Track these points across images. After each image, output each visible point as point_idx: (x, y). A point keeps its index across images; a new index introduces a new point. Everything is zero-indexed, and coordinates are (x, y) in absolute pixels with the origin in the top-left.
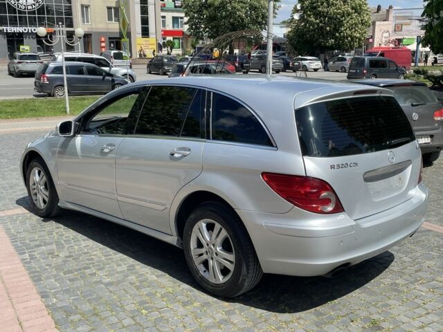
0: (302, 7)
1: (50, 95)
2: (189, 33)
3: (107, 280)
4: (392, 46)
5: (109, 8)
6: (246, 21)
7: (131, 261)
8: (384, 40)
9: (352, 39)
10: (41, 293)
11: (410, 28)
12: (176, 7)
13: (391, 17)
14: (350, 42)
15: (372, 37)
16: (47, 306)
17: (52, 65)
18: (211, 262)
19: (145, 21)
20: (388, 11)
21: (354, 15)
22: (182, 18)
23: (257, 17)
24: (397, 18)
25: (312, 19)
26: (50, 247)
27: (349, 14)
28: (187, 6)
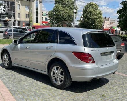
0: (83, 16)
1: (7, 38)
2: (50, 22)
3: (26, 84)
4: (109, 28)
5: (26, 14)
6: (67, 19)
7: (33, 80)
8: (107, 27)
9: (98, 26)
10: (7, 87)
11: (115, 23)
12: (46, 15)
13: (109, 20)
14: (97, 27)
15: (104, 26)
16: (9, 90)
17: (9, 29)
18: (57, 78)
19: (37, 18)
20: (108, 18)
21: (99, 19)
22: (48, 18)
23: (70, 18)
24: (111, 20)
25: (86, 20)
26: (9, 76)
27: (97, 19)
28: (50, 15)
